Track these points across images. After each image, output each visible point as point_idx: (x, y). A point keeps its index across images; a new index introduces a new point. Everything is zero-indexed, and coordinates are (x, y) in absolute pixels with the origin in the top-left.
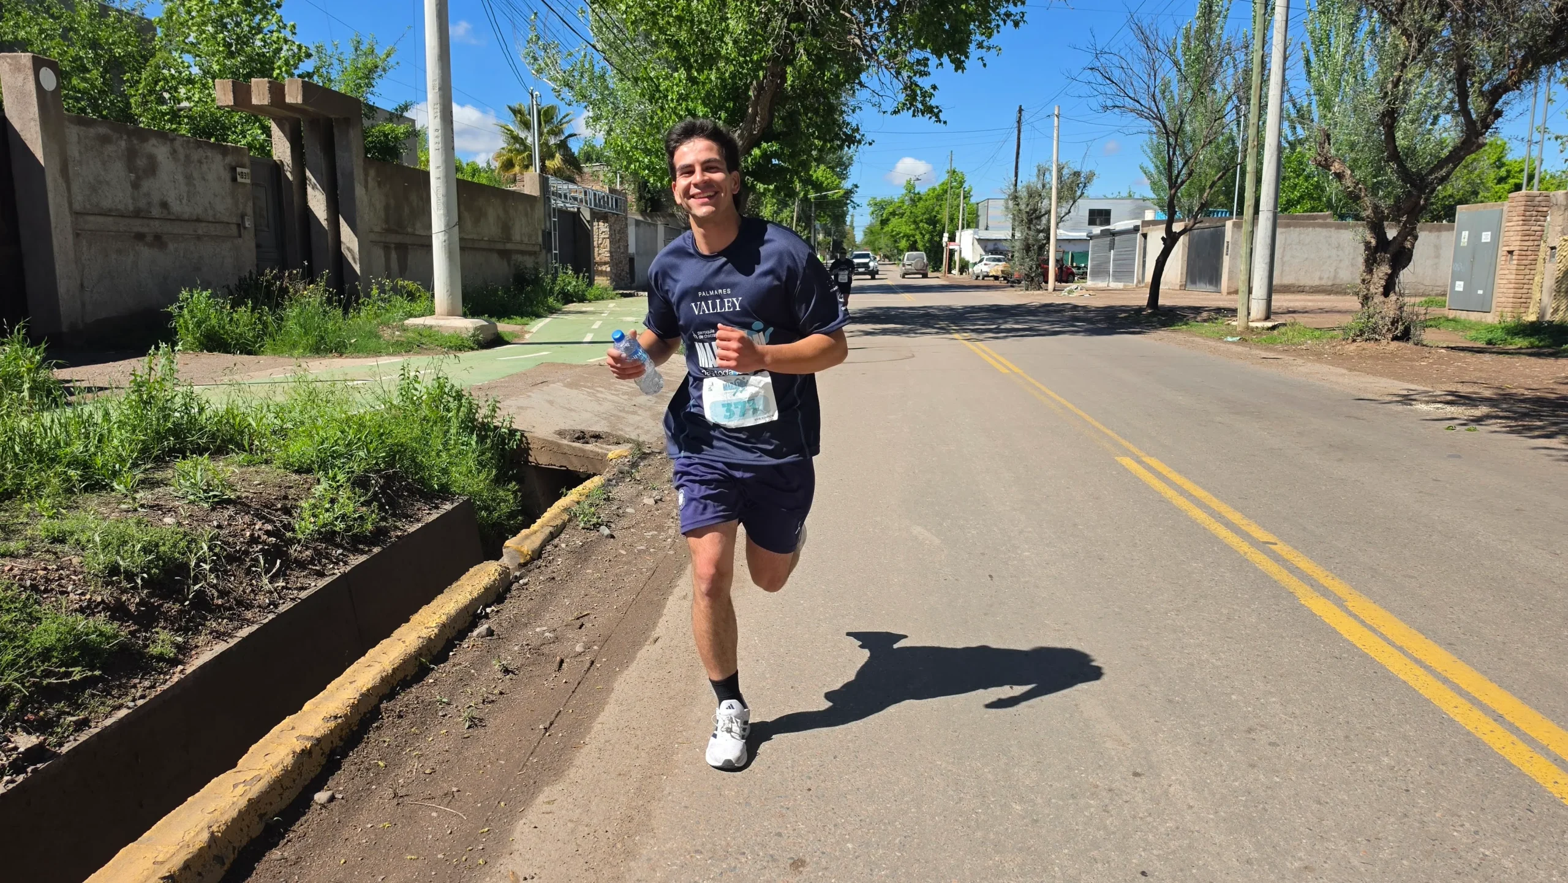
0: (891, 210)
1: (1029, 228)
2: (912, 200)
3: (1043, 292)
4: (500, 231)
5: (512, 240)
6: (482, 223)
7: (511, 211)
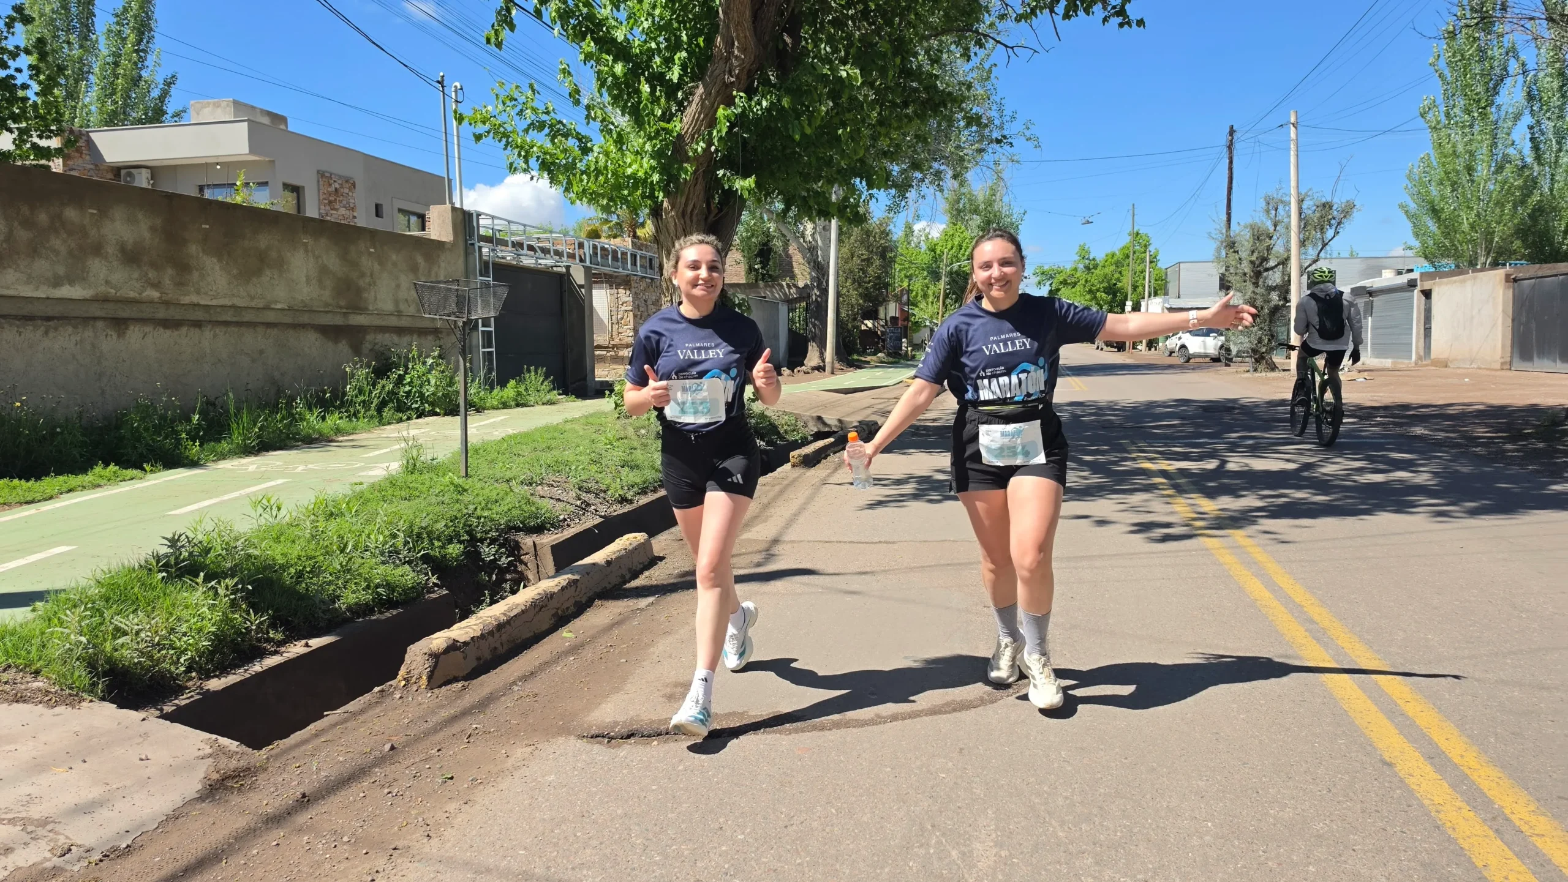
0: (1062, 278)
2: (1087, 268)
3: (1283, 373)
4: (327, 295)
5: (367, 309)
6: (268, 279)
7: (366, 263)
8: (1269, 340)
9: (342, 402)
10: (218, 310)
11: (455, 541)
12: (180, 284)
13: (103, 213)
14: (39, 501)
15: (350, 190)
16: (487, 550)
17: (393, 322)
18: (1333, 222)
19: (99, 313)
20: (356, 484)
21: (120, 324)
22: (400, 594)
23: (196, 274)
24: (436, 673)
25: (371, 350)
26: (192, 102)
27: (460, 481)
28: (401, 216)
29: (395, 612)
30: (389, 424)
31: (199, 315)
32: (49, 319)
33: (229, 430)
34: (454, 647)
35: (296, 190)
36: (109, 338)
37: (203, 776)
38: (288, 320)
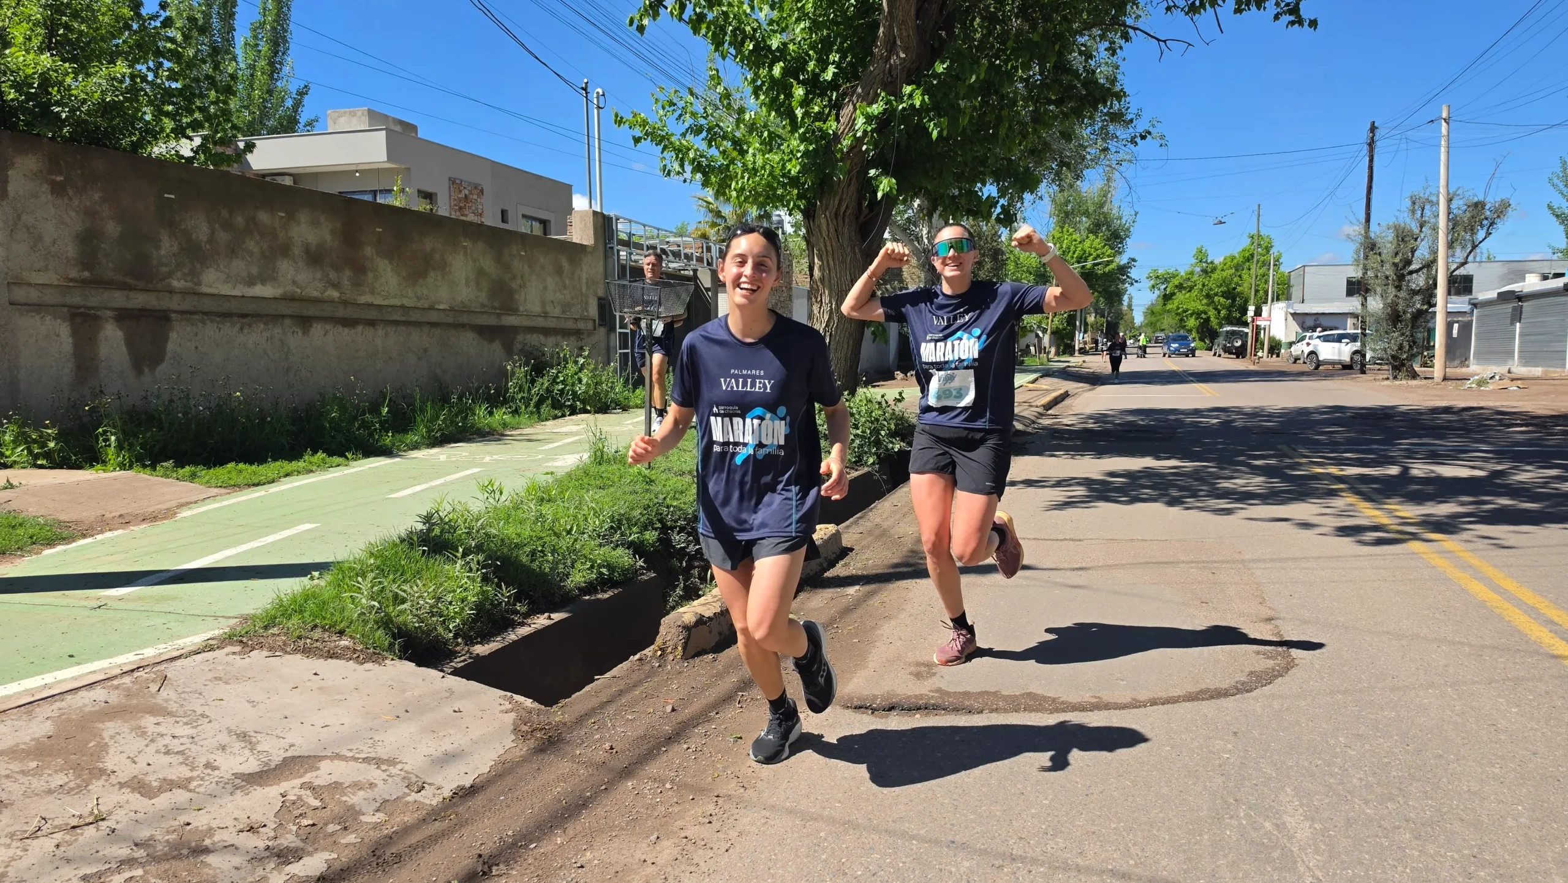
0: (1177, 283)
1: (1398, 288)
2: (1205, 271)
3: (1424, 382)
4: (483, 294)
5: (517, 310)
6: (432, 280)
7: (517, 265)
8: (1410, 347)
9: (504, 398)
10: (389, 310)
11: (650, 528)
12: (357, 284)
13: (291, 216)
14: (264, 484)
15: (479, 196)
16: (677, 537)
17: (540, 322)
18: (1485, 222)
19: (286, 312)
20: (547, 473)
21: (305, 322)
22: (620, 575)
23: (370, 275)
24: (689, 645)
25: (521, 350)
26: (329, 112)
27: (647, 472)
28: (524, 221)
29: (616, 591)
30: (547, 420)
31: (373, 314)
32: (244, 316)
33: (415, 422)
34: (701, 621)
35: (429, 196)
36: (295, 336)
37: (512, 727)
38: (450, 320)
